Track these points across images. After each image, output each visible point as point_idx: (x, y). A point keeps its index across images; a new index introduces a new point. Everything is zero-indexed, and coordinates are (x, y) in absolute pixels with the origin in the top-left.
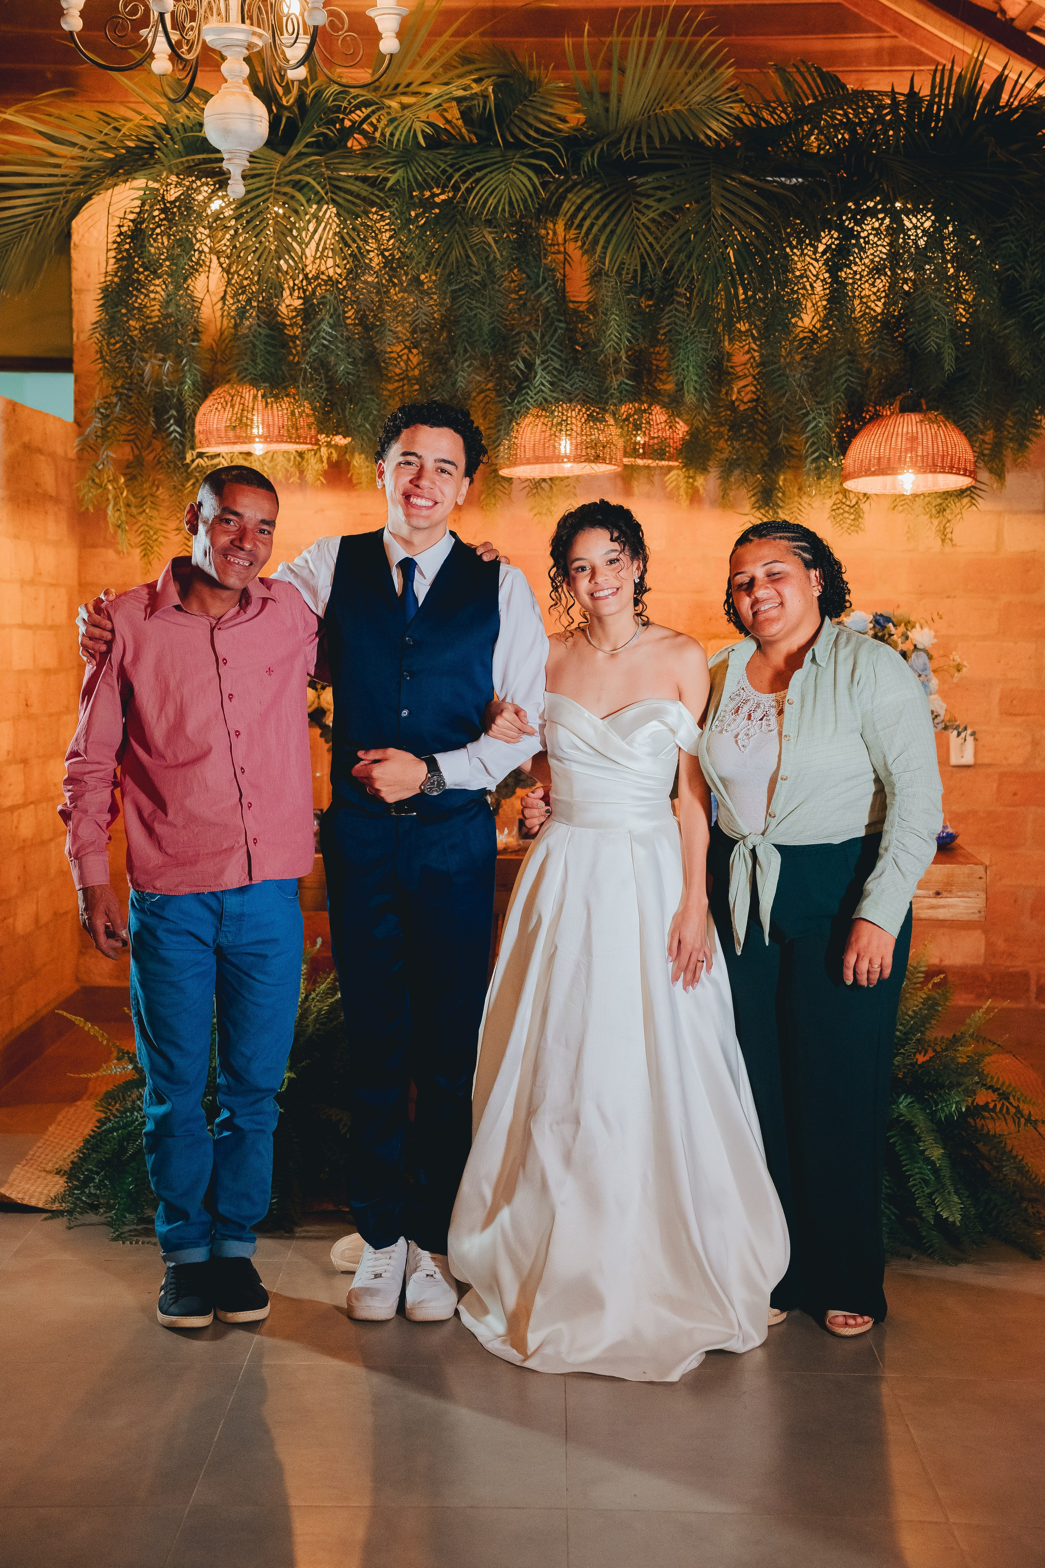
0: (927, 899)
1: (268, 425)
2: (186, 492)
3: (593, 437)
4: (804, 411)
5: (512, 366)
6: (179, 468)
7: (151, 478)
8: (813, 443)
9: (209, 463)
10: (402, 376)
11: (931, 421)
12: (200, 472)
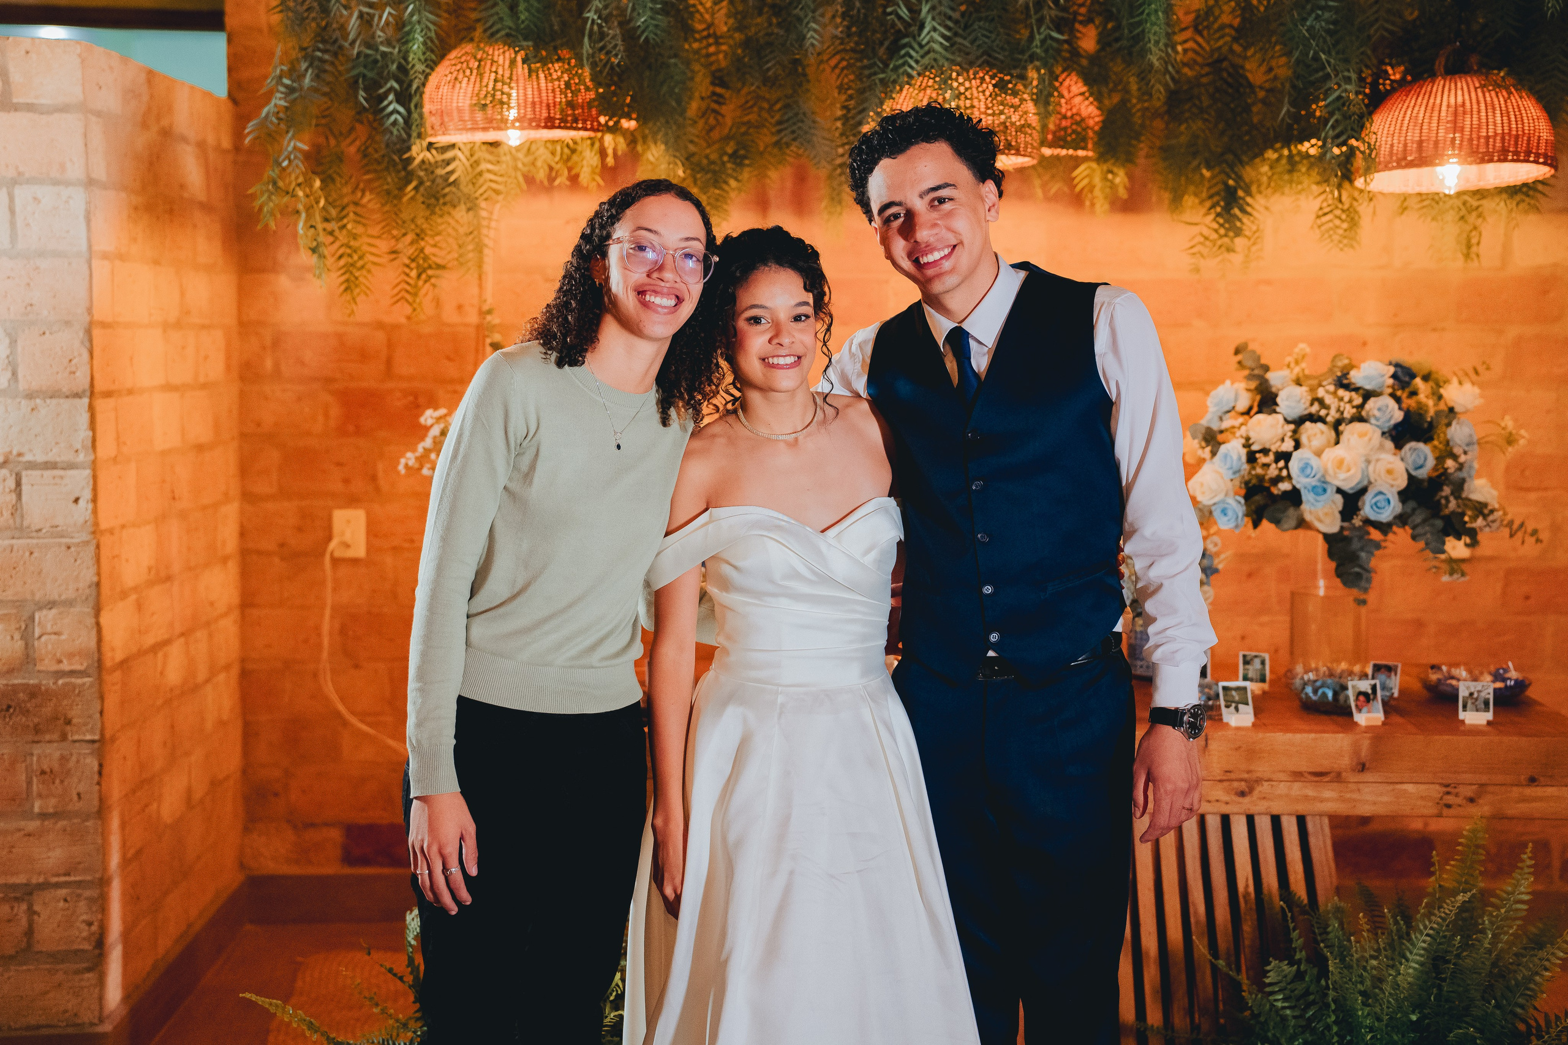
0: (1515, 789)
1: (534, 103)
2: (405, 199)
3: (1003, 117)
4: (1321, 74)
5: (890, 14)
6: (395, 164)
7: (353, 180)
8: (1337, 121)
9: (440, 157)
10: (705, 33)
11: (1498, 86)
12: (426, 170)
